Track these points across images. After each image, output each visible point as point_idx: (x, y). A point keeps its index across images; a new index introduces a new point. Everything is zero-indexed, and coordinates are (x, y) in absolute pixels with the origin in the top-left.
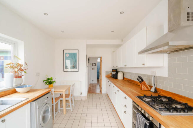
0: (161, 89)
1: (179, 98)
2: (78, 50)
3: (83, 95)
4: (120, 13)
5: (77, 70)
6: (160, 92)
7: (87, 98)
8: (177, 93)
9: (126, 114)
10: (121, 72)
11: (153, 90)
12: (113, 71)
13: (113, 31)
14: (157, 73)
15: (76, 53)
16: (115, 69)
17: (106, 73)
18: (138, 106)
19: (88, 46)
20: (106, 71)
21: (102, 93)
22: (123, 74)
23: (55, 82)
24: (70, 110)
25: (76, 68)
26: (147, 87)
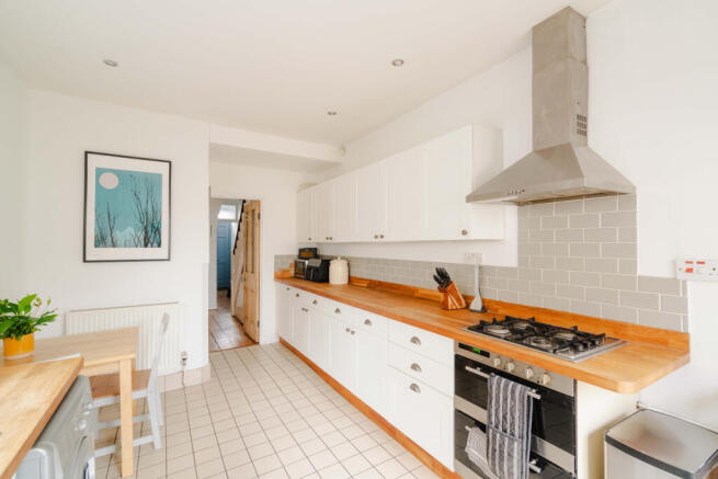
0: (497, 299)
1: (550, 319)
2: (170, 162)
3: (190, 365)
4: (394, 64)
5: (161, 252)
6: (496, 310)
7: (208, 376)
8: (542, 306)
9: (419, 391)
10: (343, 258)
11: (476, 305)
12: (304, 255)
13: (335, 114)
14: (483, 257)
15: (160, 176)
16: (310, 249)
17: (276, 263)
18: (486, 354)
19: (217, 153)
20: (276, 257)
21: (262, 342)
22: (348, 264)
23: (46, 319)
24: (152, 444)
25: (159, 245)
26: (458, 300)
